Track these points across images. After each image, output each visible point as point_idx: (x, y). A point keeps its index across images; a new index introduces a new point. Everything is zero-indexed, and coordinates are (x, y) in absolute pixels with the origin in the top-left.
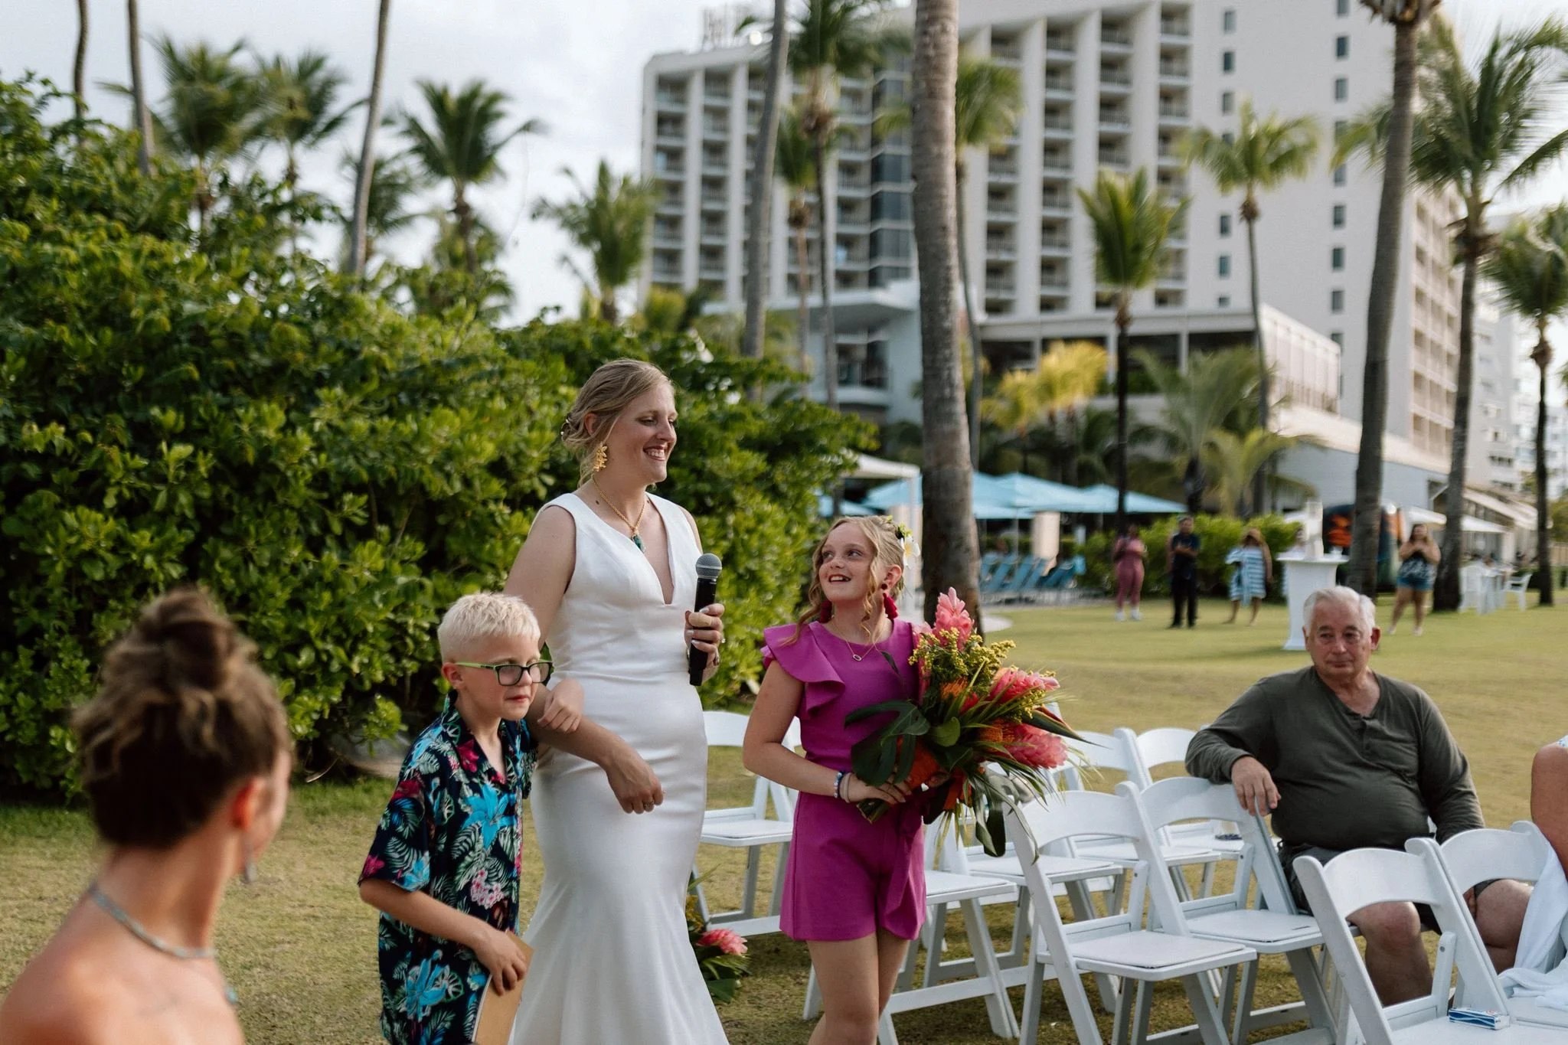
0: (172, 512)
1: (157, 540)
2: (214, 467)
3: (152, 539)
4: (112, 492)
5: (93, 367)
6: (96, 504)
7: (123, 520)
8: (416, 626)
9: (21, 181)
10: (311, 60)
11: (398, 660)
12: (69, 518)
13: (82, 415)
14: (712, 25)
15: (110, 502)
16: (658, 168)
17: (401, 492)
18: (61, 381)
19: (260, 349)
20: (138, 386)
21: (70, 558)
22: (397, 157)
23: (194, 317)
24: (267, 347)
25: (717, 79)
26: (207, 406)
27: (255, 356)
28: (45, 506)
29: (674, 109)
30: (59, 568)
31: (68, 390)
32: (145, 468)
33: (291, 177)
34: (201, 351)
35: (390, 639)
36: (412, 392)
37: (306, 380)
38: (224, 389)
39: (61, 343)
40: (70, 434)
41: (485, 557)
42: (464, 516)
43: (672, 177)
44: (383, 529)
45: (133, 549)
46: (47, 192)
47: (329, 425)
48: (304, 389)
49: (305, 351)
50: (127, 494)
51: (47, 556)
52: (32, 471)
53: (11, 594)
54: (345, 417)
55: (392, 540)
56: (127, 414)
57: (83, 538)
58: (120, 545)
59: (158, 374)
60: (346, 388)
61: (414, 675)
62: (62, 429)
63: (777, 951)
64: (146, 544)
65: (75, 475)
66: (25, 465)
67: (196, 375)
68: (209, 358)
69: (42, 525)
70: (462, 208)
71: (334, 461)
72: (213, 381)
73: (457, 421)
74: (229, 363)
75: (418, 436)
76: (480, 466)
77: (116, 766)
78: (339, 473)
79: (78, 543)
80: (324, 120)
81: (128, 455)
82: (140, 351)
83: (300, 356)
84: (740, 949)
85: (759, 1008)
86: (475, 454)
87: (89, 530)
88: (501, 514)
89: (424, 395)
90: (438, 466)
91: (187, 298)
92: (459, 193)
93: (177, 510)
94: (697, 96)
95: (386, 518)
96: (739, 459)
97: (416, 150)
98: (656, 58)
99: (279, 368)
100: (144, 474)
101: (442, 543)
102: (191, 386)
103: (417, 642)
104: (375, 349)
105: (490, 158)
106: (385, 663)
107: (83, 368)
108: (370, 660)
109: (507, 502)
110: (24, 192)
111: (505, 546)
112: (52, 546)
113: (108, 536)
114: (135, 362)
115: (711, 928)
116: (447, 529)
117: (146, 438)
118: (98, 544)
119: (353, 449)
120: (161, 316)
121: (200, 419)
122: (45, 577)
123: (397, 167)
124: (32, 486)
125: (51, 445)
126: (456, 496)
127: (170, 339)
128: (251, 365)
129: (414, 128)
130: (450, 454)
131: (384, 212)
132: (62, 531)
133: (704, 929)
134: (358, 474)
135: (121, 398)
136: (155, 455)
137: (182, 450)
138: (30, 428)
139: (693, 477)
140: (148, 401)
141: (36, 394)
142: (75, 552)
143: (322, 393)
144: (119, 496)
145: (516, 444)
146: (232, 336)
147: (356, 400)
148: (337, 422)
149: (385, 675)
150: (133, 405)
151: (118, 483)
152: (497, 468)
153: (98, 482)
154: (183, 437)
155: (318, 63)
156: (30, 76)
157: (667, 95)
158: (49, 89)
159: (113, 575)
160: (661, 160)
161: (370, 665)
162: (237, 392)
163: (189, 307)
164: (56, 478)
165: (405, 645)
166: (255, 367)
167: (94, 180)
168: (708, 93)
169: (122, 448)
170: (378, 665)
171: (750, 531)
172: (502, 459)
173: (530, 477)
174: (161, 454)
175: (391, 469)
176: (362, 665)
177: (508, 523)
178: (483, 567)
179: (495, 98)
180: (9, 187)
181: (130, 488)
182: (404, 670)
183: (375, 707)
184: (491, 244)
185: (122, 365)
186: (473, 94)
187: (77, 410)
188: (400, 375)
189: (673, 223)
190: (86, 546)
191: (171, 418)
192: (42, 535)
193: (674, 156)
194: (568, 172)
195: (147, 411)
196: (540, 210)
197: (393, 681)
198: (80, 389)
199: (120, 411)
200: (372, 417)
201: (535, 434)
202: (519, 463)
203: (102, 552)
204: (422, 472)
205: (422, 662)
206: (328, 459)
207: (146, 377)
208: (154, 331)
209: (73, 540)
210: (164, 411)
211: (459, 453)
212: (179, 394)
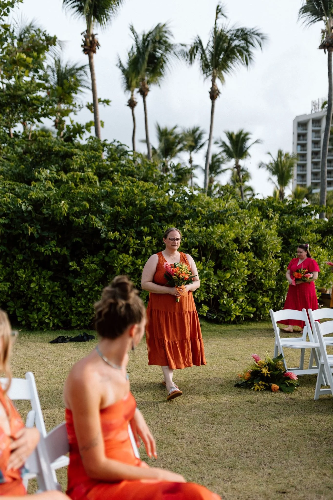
0: (147, 254)
1: (143, 262)
2: (157, 242)
3: (141, 262)
4: (131, 249)
5: (127, 217)
6: (127, 253)
7: (134, 257)
8: (213, 285)
9: (111, 169)
10: (195, 129)
11: (208, 294)
12: (120, 256)
13: (124, 229)
14: (315, 106)
15: (131, 252)
16: (299, 150)
17: (208, 248)
18: (119, 221)
19: (170, 211)
20: (138, 221)
21: (121, 267)
22: (220, 153)
23: (152, 202)
24: (172, 209)
25: (317, 121)
26: (155, 226)
27: (168, 212)
28: (115, 253)
29: (304, 132)
30: (118, 270)
31: (121, 223)
32: (139, 243)
33: (191, 161)
34: (154, 211)
35: (206, 289)
36: (212, 220)
37: (182, 218)
38: (160, 222)
39: (119, 212)
40: (120, 234)
41: (232, 266)
42: (226, 254)
43: (303, 152)
44: (203, 258)
45: (137, 264)
46: (117, 171)
47: (188, 230)
48: (181, 221)
49: (181, 210)
50: (135, 250)
51: (116, 267)
52: (112, 244)
53: (107, 276)
54: (192, 228)
55: (206, 261)
56: (135, 229)
57: (124, 262)
58: (133, 263)
59: (143, 218)
60: (193, 220)
61: (212, 298)
62: (119, 233)
63: (310, 380)
64: (140, 263)
65: (122, 245)
66: (110, 243)
67: (152, 218)
68: (156, 213)
69: (114, 258)
70: (237, 166)
71: (189, 240)
72: (157, 219)
73: (223, 228)
74: (161, 214)
75: (213, 232)
76: (230, 240)
77: (103, 318)
78: (190, 243)
79: (123, 263)
80: (199, 145)
81: (135, 240)
82: (139, 212)
83: (180, 211)
84: (296, 378)
85: (301, 395)
86: (229, 237)
87: (125, 260)
88: (237, 254)
89: (215, 221)
90: (219, 240)
91: (151, 197)
92: (237, 162)
93: (148, 254)
94: (310, 127)
95: (205, 255)
96: (311, 236)
97: (224, 151)
98: (297, 117)
99: (175, 215)
100: (139, 245)
101: (221, 262)
102: (152, 221)
103: (213, 290)
104: (200, 208)
105: (246, 151)
106: (204, 295)
107: (124, 217)
108: (200, 294)
109: (238, 250)
110: (112, 172)
111: (238, 262)
112: (117, 264)
113: (130, 261)
114: (137, 215)
115: (288, 371)
116: (222, 258)
117: (140, 235)
118: (128, 263)
119: (195, 237)
120: (144, 203)
121: (154, 230)
122: (115, 272)
123: (219, 156)
124: (111, 248)
125: (115, 237)
126: (224, 249)
127: (147, 208)
128: (167, 214)
129: (224, 144)
130: (222, 237)
131: (217, 169)
132: (119, 260)
133: (285, 372)
134: (196, 243)
135: (134, 225)
136: (142, 240)
137: (149, 238)
138: (110, 233)
139: (297, 241)
140: (141, 225)
141: (113, 224)
142: (122, 265)
143: (186, 221)
144: (133, 251)
145: (241, 233)
146: (162, 207)
147: (195, 223)
148: (190, 229)
149: (204, 298)
150: (137, 227)
151: (132, 247)
152: (236, 240)
153: (128, 247)
154: (149, 235)
155: (197, 129)
156: (114, 141)
157: (301, 128)
158: (119, 144)
159: (132, 271)
160: (299, 147)
161: (200, 295)
162: (163, 222)
163: (152, 200)
164: (118, 246)
165: (210, 290)
166: (168, 215)
167: (129, 167)
168: (314, 126)
169: (133, 238)
170: (202, 295)
171: (315, 257)
172: (237, 238)
173: (246, 243)
174: (143, 239)
175: (204, 241)
176: (198, 295)
177: (239, 256)
178: (232, 269)
179: (247, 134)
180: (109, 171)
181: (136, 248)
182: (210, 297)
183: (202, 307)
184: (247, 176)
185: (134, 216)
186: (241, 133)
187: (123, 228)
188: (208, 215)
189: (303, 166)
190: (125, 264)
191: (146, 229)
192: (114, 261)
193: (303, 146)
194: (269, 153)
195: (140, 228)
196: (261, 165)
197: (207, 300)
198: (123, 223)
199: (133, 228)
200: (200, 227)
201: (247, 231)
202: (242, 239)
203: (129, 265)
204: (213, 242)
205: (215, 295)
206: (187, 239)
207: (140, 219)
208: (142, 206)
209: (121, 262)
210: (144, 228)
211: (225, 236)
212: (148, 223)
